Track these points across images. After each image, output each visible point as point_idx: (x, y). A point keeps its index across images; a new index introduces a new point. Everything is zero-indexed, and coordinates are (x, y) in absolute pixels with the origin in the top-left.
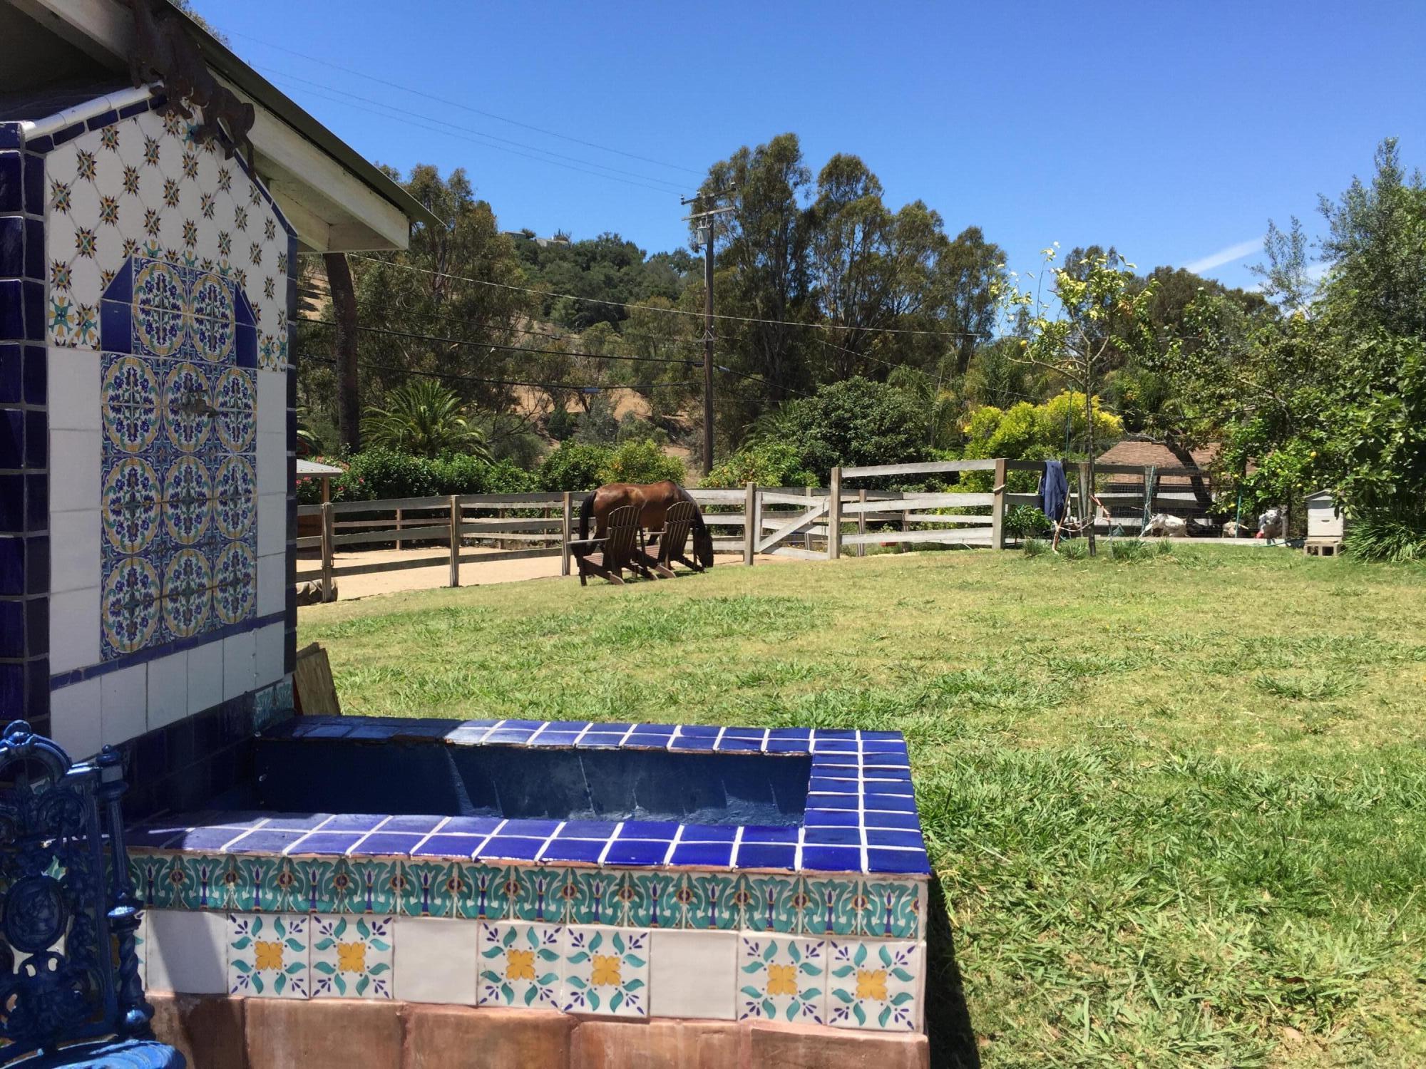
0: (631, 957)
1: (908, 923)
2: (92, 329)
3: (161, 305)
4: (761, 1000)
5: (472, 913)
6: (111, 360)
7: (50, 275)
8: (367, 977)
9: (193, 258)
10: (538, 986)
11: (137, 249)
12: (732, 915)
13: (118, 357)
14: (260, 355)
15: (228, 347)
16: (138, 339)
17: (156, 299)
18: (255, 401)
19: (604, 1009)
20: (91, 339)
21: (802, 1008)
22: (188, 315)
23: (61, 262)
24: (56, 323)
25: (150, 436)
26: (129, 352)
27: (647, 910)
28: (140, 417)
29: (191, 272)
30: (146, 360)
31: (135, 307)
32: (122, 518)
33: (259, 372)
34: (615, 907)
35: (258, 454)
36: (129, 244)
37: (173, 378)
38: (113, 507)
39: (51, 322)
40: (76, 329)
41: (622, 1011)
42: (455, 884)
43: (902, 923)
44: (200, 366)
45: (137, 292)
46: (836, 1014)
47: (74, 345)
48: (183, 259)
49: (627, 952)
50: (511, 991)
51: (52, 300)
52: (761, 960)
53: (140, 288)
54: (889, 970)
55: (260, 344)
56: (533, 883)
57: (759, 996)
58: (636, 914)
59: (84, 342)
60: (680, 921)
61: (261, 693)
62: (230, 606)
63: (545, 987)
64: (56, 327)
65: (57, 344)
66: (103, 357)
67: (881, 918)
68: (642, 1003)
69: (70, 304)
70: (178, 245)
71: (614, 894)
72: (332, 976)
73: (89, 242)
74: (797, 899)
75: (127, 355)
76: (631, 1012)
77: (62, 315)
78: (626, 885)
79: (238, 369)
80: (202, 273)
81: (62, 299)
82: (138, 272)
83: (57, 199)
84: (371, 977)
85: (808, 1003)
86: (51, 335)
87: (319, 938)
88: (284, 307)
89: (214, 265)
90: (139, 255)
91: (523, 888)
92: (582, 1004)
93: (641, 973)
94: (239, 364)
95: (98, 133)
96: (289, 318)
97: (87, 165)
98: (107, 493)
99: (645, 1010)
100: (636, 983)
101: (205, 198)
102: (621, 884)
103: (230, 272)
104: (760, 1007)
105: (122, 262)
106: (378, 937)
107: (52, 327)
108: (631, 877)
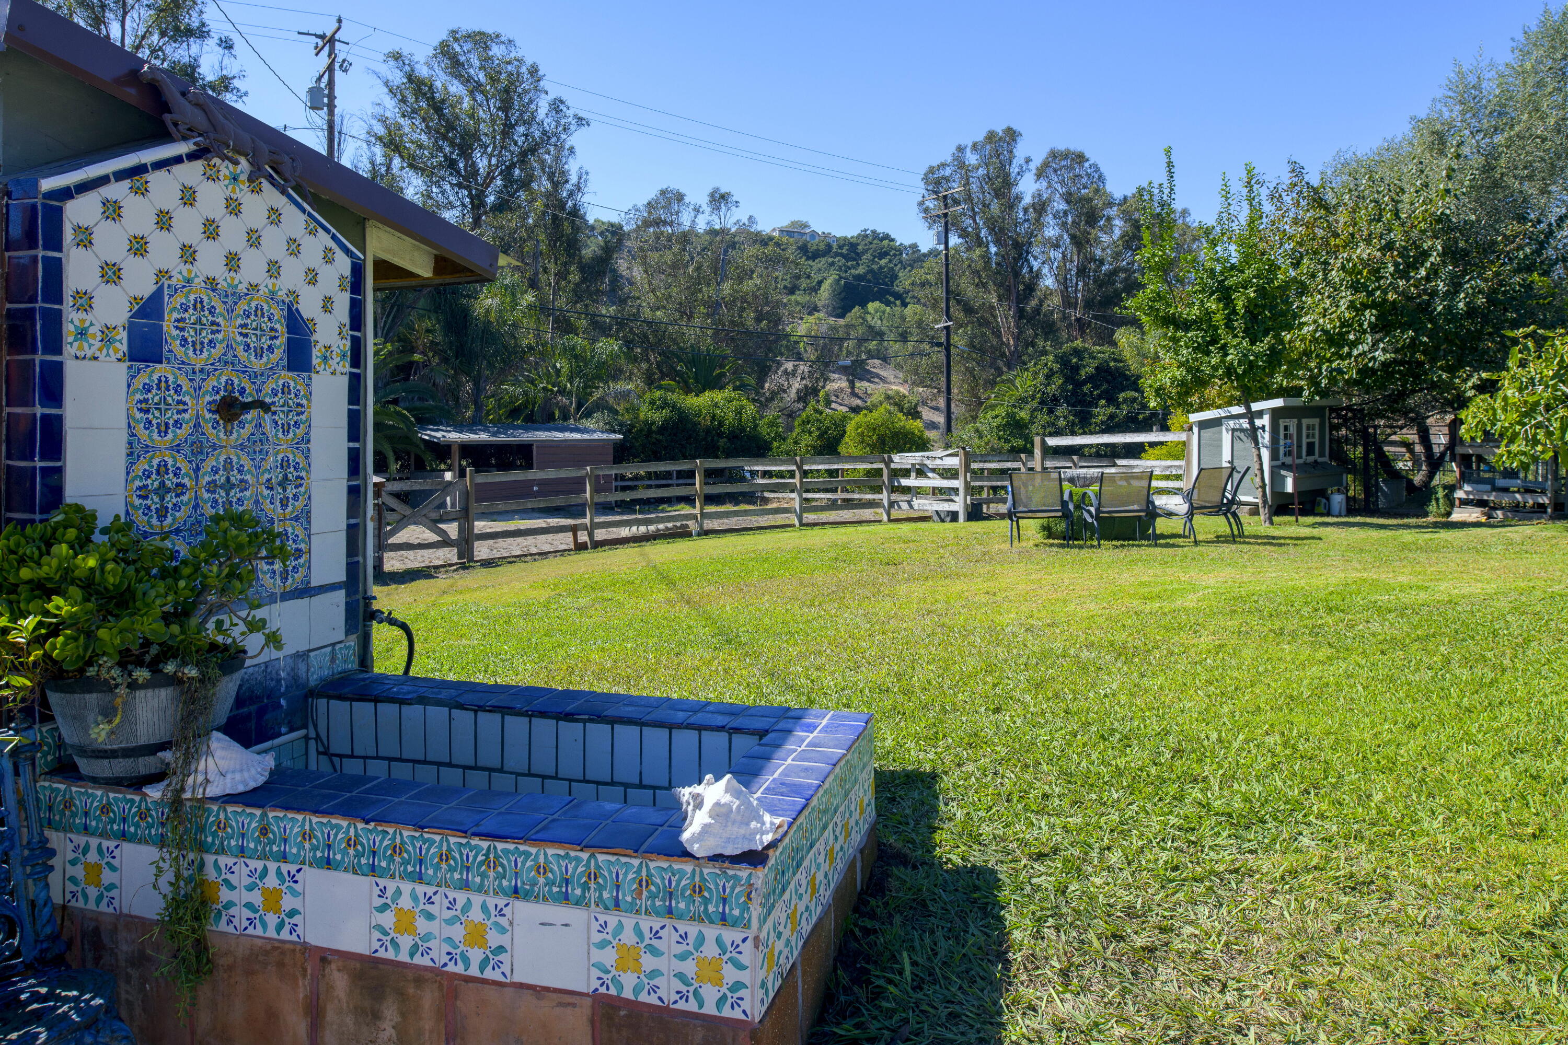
0: (496, 923)
1: (742, 913)
2: (117, 344)
3: (199, 321)
4: (610, 976)
5: (365, 869)
6: (139, 370)
7: (68, 300)
8: (283, 920)
9: (236, 282)
10: (420, 943)
11: (170, 277)
12: (583, 892)
13: (148, 366)
14: (315, 361)
15: (279, 355)
16: (170, 351)
17: (191, 316)
18: (309, 401)
19: (474, 971)
20: (116, 353)
21: (647, 987)
22: (230, 329)
23: (82, 289)
24: (75, 340)
25: (182, 433)
26: (161, 362)
27: (510, 881)
28: (171, 416)
29: (234, 294)
30: (179, 369)
31: (168, 326)
32: (149, 502)
33: (314, 376)
34: (483, 876)
35: (312, 445)
36: (162, 274)
37: (212, 382)
38: (138, 493)
39: (71, 339)
40: (98, 345)
41: (489, 974)
42: (352, 843)
43: (736, 912)
44: (244, 372)
45: (171, 312)
46: (677, 997)
47: (96, 358)
48: (225, 284)
49: (493, 919)
50: (397, 944)
51: (72, 322)
52: (609, 937)
53: (174, 309)
54: (725, 958)
55: (316, 353)
56: (414, 847)
57: (608, 972)
58: (500, 884)
59: (108, 355)
60: (538, 894)
61: (317, 652)
62: (278, 577)
63: (425, 945)
64: (76, 344)
65: (77, 358)
66: (130, 368)
67: (717, 906)
68: (506, 968)
69: (92, 324)
70: (219, 271)
71: (482, 863)
72: (257, 916)
73: (114, 273)
74: (641, 881)
75: (158, 365)
76: (496, 976)
77: (82, 333)
78: (492, 856)
79: (290, 374)
80: (247, 295)
81: (83, 321)
82: (171, 296)
83: (78, 240)
84: (287, 920)
85: (652, 983)
86: (70, 349)
87: (247, 881)
88: (346, 320)
89: (262, 287)
90: (174, 281)
91: (407, 851)
92: (456, 964)
93: (504, 940)
94: (290, 369)
95: (126, 183)
96: (352, 329)
97: (112, 210)
98: (133, 480)
99: (508, 974)
100: (501, 949)
101: (250, 232)
102: (487, 855)
103: (280, 293)
104: (609, 982)
105: (154, 288)
106: (292, 884)
107: (71, 344)
108: (495, 848)
